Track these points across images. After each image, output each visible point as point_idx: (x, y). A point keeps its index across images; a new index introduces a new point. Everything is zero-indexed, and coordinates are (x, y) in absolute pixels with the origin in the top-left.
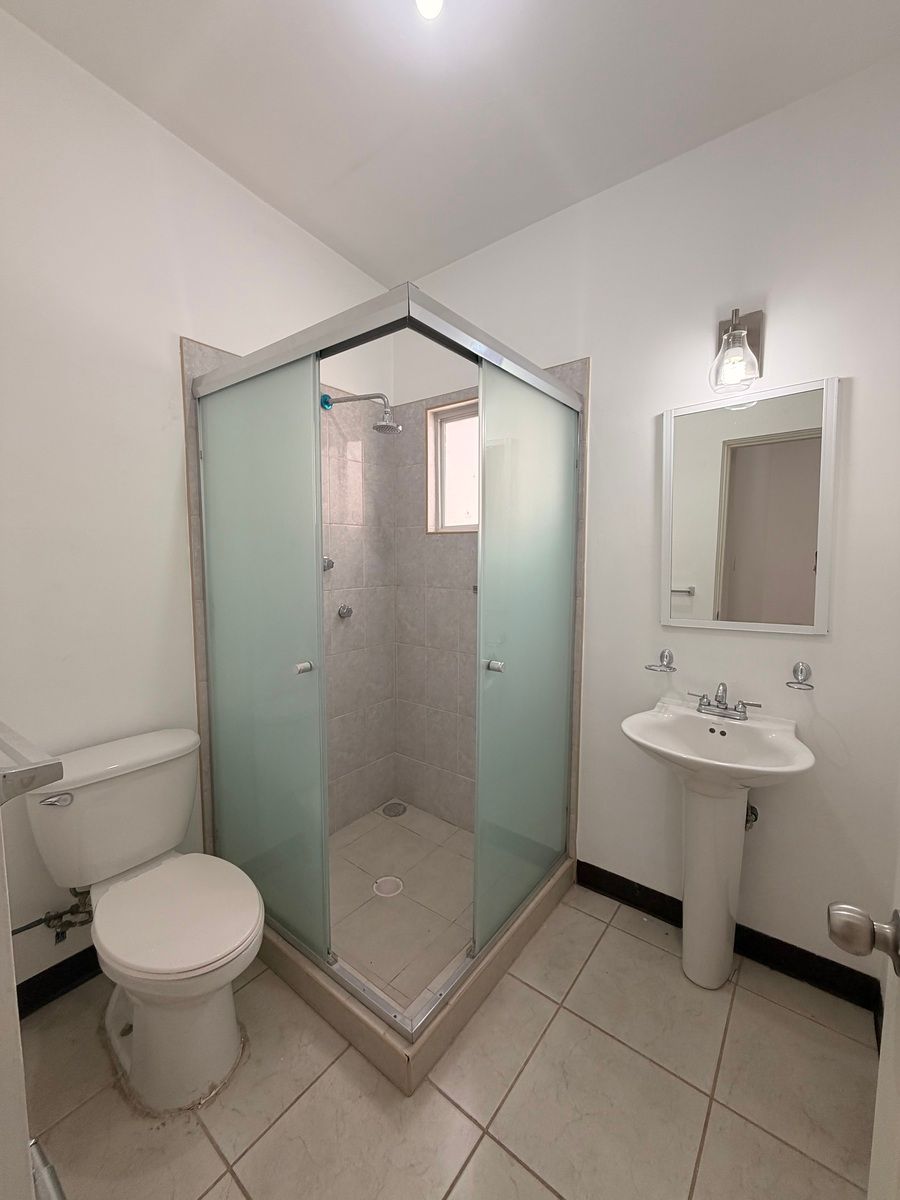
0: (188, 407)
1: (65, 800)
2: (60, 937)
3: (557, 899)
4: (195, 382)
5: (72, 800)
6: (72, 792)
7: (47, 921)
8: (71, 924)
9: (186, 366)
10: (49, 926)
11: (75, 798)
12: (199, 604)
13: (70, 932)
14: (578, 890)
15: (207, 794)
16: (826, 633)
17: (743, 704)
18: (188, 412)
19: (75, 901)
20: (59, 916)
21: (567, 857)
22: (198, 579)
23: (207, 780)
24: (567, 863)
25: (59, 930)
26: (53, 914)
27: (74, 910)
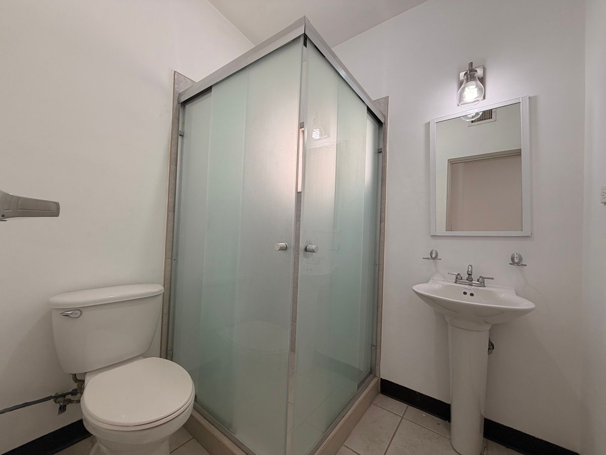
0: (175, 107)
1: (77, 314)
2: (62, 409)
3: (370, 402)
4: (180, 95)
5: (81, 314)
6: (82, 310)
7: (56, 398)
8: (70, 401)
9: (176, 86)
10: (56, 402)
11: (83, 313)
12: (171, 214)
13: (69, 407)
14: (382, 397)
15: (165, 327)
16: (530, 235)
17: (483, 278)
18: (174, 109)
19: (75, 386)
20: (64, 395)
21: (375, 376)
22: (171, 200)
23: (166, 318)
24: (375, 380)
25: (61, 404)
26: (59, 394)
27: (74, 393)
